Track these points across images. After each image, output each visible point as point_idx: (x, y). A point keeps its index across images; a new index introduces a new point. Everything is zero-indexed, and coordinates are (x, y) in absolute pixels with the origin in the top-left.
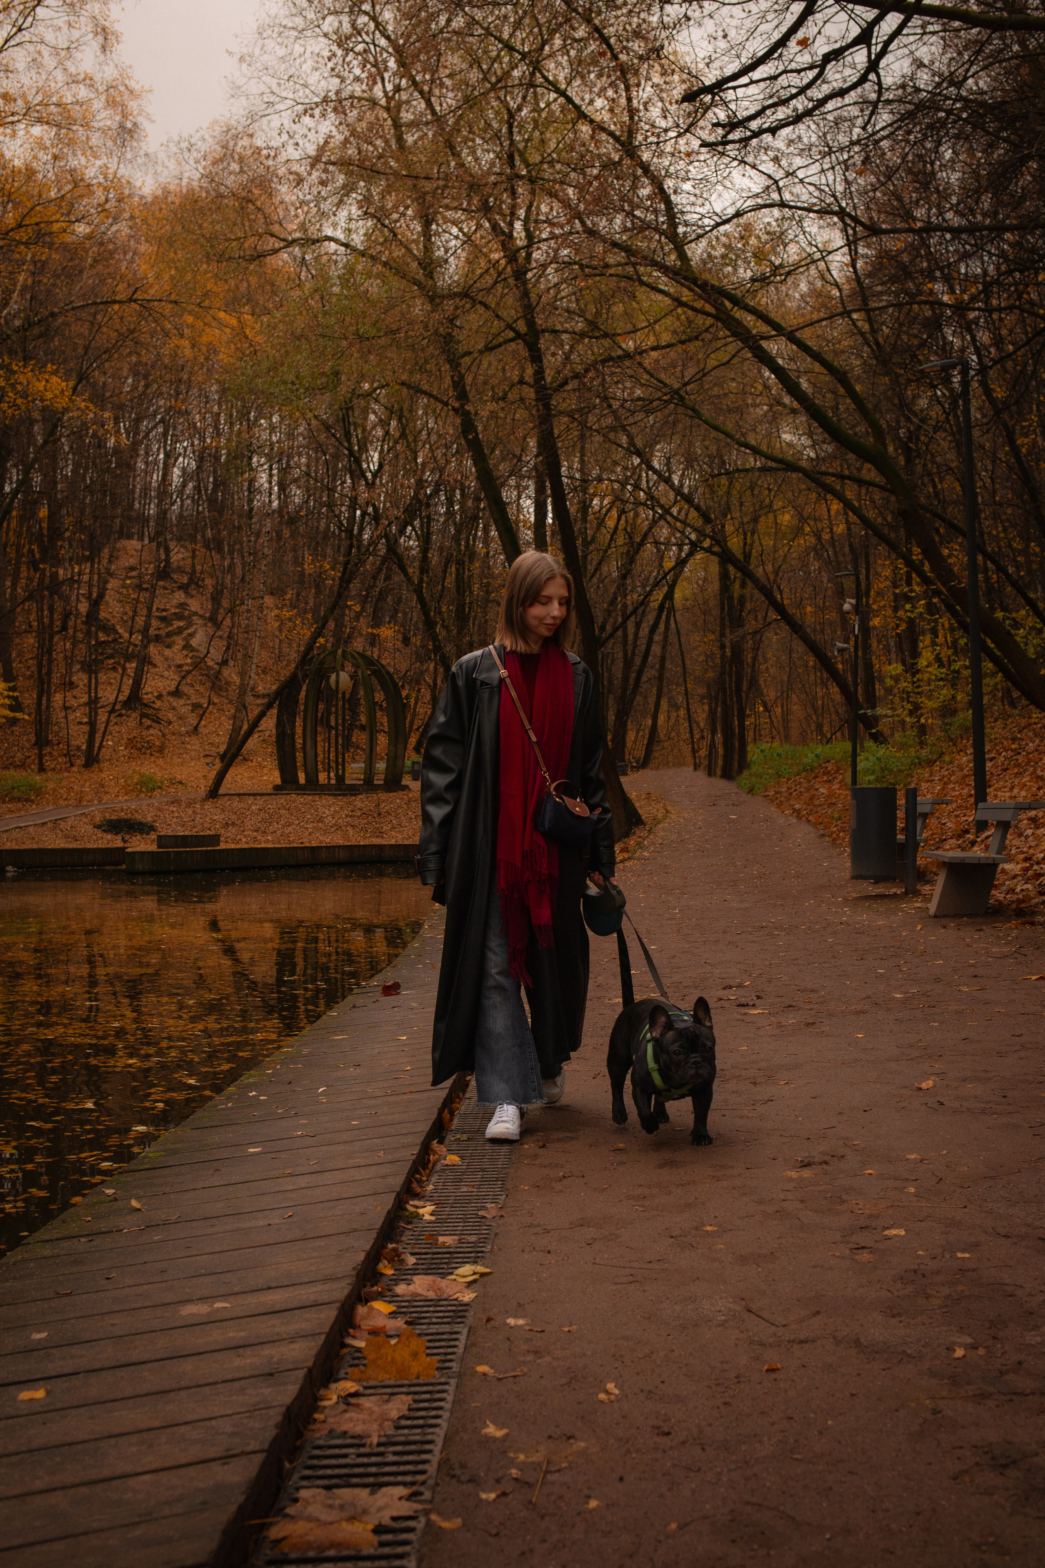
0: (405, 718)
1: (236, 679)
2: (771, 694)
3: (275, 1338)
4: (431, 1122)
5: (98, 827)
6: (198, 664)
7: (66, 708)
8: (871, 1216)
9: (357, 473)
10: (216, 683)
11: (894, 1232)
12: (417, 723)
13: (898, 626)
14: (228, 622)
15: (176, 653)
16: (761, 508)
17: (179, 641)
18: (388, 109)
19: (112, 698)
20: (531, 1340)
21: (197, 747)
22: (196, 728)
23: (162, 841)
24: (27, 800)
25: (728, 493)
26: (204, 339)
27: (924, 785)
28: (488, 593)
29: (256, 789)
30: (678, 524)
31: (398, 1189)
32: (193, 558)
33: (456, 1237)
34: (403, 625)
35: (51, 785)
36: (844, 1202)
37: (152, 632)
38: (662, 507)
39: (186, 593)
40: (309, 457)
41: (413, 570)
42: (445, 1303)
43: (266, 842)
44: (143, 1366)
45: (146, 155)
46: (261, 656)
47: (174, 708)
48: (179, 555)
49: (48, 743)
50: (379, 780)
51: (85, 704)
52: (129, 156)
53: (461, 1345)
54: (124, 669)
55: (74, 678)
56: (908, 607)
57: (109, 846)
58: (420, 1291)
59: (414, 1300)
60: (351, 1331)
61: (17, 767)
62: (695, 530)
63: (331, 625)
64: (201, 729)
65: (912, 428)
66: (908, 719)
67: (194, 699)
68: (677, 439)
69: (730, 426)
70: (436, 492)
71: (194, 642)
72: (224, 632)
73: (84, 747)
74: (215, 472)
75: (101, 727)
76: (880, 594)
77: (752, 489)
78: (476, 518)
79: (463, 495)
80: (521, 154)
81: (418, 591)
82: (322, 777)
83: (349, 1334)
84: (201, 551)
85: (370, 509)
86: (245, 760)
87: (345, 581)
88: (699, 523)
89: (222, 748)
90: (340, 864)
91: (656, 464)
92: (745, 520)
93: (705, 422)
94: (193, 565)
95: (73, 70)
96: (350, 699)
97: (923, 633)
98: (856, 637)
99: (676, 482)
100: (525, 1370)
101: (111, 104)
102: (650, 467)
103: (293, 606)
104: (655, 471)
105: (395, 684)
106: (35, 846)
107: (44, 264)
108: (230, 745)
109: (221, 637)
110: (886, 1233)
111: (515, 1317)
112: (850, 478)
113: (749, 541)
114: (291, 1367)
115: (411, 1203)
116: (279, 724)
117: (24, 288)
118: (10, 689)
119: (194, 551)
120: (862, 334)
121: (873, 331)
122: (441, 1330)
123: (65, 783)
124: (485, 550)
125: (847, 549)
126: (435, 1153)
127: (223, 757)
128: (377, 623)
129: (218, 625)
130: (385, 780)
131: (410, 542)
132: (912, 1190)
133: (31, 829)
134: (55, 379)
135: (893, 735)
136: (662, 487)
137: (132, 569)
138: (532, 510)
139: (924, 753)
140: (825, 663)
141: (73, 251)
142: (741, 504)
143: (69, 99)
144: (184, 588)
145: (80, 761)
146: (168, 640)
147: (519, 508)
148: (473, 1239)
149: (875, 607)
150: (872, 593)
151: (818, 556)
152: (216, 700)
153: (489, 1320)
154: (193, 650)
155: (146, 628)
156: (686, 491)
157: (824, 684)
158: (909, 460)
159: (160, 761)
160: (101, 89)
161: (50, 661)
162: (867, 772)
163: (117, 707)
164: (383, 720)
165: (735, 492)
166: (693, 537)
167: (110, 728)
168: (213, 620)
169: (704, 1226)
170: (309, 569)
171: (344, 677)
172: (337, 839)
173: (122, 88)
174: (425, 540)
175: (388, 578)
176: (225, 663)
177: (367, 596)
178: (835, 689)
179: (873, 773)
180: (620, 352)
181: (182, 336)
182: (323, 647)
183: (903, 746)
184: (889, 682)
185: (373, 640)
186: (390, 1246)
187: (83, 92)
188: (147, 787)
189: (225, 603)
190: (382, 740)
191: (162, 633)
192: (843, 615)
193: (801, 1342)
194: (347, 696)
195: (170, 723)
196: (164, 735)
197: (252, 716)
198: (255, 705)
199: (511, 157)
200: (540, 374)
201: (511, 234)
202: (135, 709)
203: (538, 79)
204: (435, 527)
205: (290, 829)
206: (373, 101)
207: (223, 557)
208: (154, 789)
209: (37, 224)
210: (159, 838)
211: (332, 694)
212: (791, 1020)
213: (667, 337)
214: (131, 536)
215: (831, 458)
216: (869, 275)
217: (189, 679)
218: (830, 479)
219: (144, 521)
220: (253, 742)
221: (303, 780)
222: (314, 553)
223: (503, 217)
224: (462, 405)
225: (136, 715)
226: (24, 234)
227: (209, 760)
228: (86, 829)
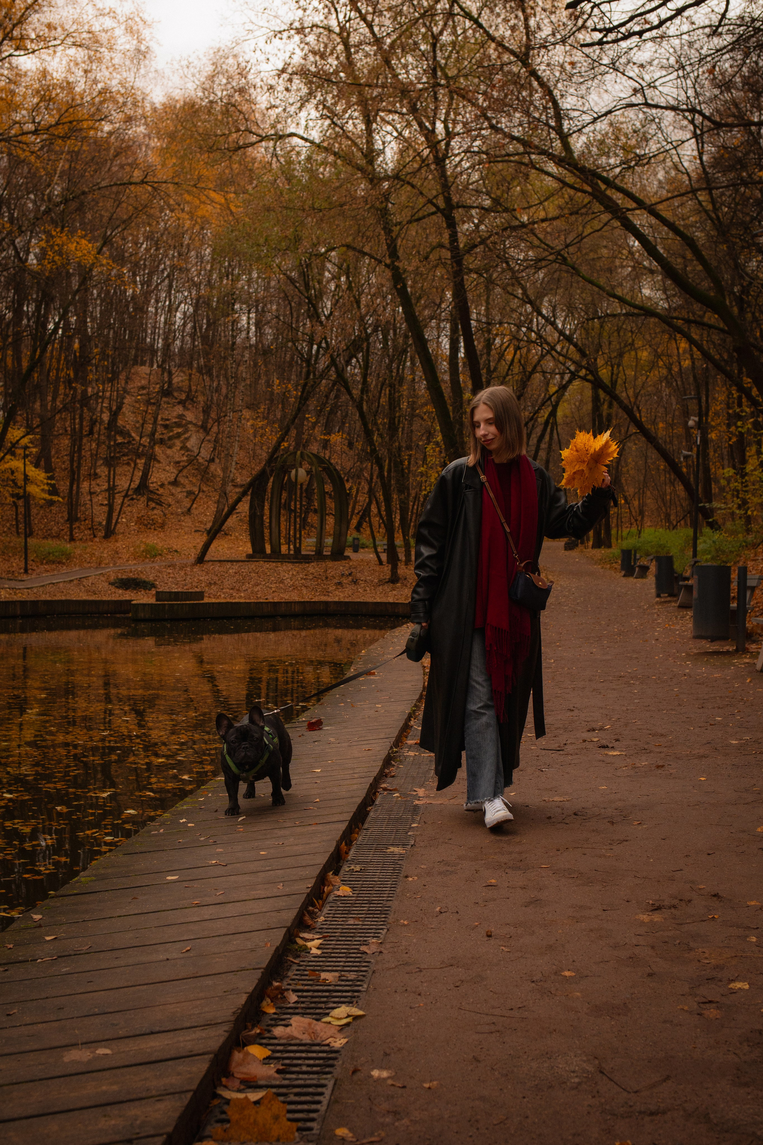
0: (348, 504)
1: (220, 472)
2: (630, 490)
3: (144, 1095)
4: (328, 855)
5: (112, 584)
6: (192, 461)
7: (91, 493)
8: (717, 967)
9: (314, 315)
10: (205, 475)
11: (738, 985)
12: (358, 508)
13: (730, 439)
14: (215, 429)
15: (175, 453)
16: (626, 346)
17: (178, 443)
18: (340, 35)
19: (126, 486)
20: (393, 1097)
21: (190, 524)
22: (189, 510)
23: (159, 596)
24: (60, 563)
25: (600, 335)
26: (200, 213)
27: (750, 564)
28: (413, 409)
29: (234, 557)
30: (561, 358)
31: (289, 924)
32: (190, 380)
33: (337, 974)
34: (349, 434)
35: (78, 552)
36: (691, 949)
37: (157, 436)
38: (548, 344)
39: (184, 407)
40: (278, 304)
41: (356, 392)
42: (317, 1048)
43: (240, 598)
44: (12, 1124)
45: (156, 71)
46: (239, 455)
47: (173, 495)
48: (179, 378)
49: (77, 519)
50: (327, 552)
51: (106, 490)
52: (142, 71)
53: (325, 1100)
54: (136, 465)
55: (98, 471)
56: (739, 423)
57: (120, 599)
58: (296, 1034)
59: (290, 1042)
60: (224, 1080)
61: (53, 537)
62: (574, 362)
63: (293, 432)
64: (193, 511)
65: (745, 284)
66: (738, 512)
67: (189, 488)
68: (561, 291)
69: (602, 281)
70: (375, 330)
71: (189, 445)
72: (211, 437)
73: (104, 523)
74: (208, 316)
75: (117, 508)
76: (717, 414)
77: (618, 331)
78: (405, 351)
79: (395, 334)
80: (442, 69)
81: (360, 408)
82: (284, 549)
83: (221, 1085)
84: (196, 376)
85: (324, 345)
86: (226, 534)
87: (304, 399)
88: (577, 357)
89: (209, 526)
90: (295, 616)
91: (544, 312)
92: (613, 356)
93: (583, 277)
94: (190, 386)
95: (100, 6)
96: (306, 490)
97: (750, 444)
98: (698, 447)
99: (560, 326)
100: (383, 1134)
101: (130, 30)
102: (540, 313)
103: (264, 418)
104: (543, 317)
105: (341, 479)
106: (64, 598)
107: (78, 153)
108: (214, 523)
109: (209, 441)
110: (732, 985)
111: (381, 1068)
112: (695, 322)
113: (615, 372)
114: (152, 1132)
115: (302, 935)
116: (251, 507)
117: (63, 172)
118: (49, 478)
119: (190, 375)
120: (706, 211)
121: (715, 210)
122: (309, 1082)
123: (88, 550)
124: (411, 377)
125: (691, 379)
126: (330, 884)
127: (209, 532)
128: (328, 430)
129: (207, 431)
130: (332, 552)
131: (354, 370)
132: (754, 939)
133: (61, 585)
134: (84, 242)
135: (724, 524)
136: (549, 328)
137: (143, 388)
138: (448, 347)
139: (750, 538)
140: (673, 466)
141: (101, 145)
142: (610, 344)
143: (96, 28)
144: (182, 402)
145: (102, 534)
146: (170, 443)
147: (439, 344)
148: (352, 976)
149: (713, 423)
150: (710, 413)
151: (669, 384)
152: (205, 489)
153: (355, 1072)
154: (188, 450)
155: (153, 434)
156: (567, 332)
157: (672, 483)
158: (741, 310)
159: (162, 535)
160: (121, 21)
161: (80, 458)
162: (705, 552)
163: (130, 493)
164: (330, 504)
165: (605, 334)
166: (572, 368)
167: (124, 509)
168: (204, 428)
169: (563, 970)
170: (277, 389)
171: (302, 472)
172: (295, 597)
173: (137, 19)
174: (366, 367)
175: (337, 397)
176: (212, 460)
177: (321, 411)
178: (680, 488)
179: (710, 552)
180: (517, 223)
181: (183, 210)
182: (287, 449)
183: (733, 533)
184: (723, 482)
185: (325, 444)
186: (276, 984)
187: (108, 23)
188: (151, 554)
189: (213, 415)
190: (330, 521)
191: (165, 437)
192: (688, 429)
193: (652, 1114)
194: (304, 487)
195: (170, 505)
196: (165, 515)
197: (231, 501)
198: (233, 493)
199: (434, 71)
200: (454, 237)
201: (433, 131)
202: (143, 495)
203: (456, 9)
204: (374, 360)
205: (258, 588)
206: (328, 29)
207: (212, 380)
208: (155, 556)
209: (71, 122)
210: (158, 593)
211: (292, 486)
212: (644, 762)
213: (553, 212)
214: (143, 363)
215: (680, 307)
216: (713, 166)
217: (185, 472)
218: (680, 322)
219: (154, 352)
220: (231, 521)
221: (268, 550)
222: (281, 377)
223: (428, 118)
224: (393, 262)
225: (143, 499)
226: (60, 131)
227: (197, 534)
228: (103, 585)
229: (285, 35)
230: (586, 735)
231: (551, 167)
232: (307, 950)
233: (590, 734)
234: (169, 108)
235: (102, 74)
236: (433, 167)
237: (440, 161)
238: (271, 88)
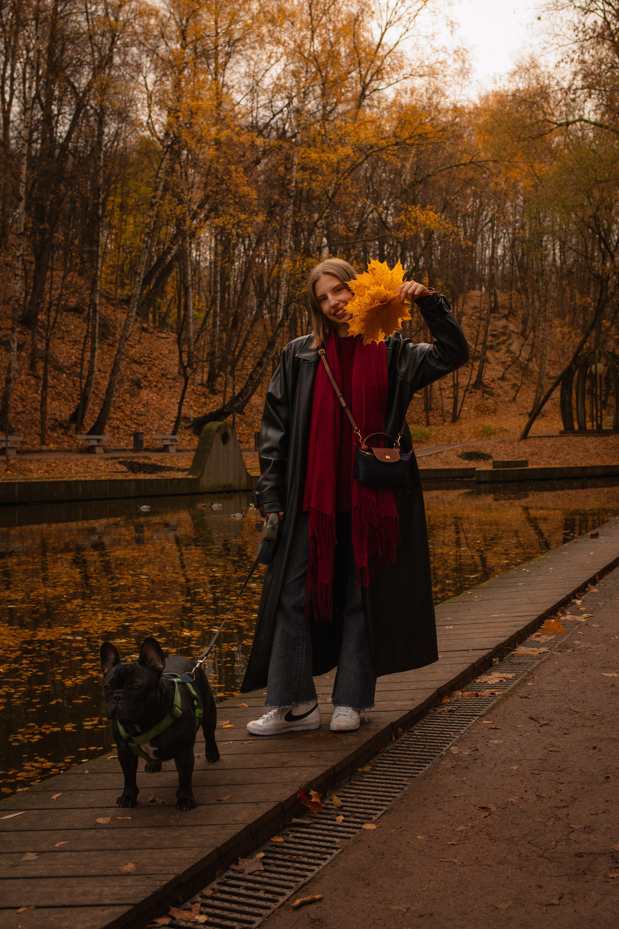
1: (536, 368)
5: (459, 456)
6: (515, 360)
7: (441, 389)
10: (525, 370)
14: (532, 335)
15: (502, 355)
17: (504, 348)
19: (466, 383)
21: (515, 409)
22: (514, 398)
23: (495, 464)
24: (421, 442)
29: (550, 433)
32: (511, 299)
35: (434, 433)
37: (488, 343)
39: (507, 319)
43: (555, 464)
46: (551, 355)
47: (501, 387)
48: (502, 298)
49: (431, 409)
51: (452, 387)
54: (473, 366)
57: (467, 467)
61: (415, 423)
63: (593, 335)
64: (517, 399)
67: (513, 381)
71: (512, 348)
72: (529, 342)
73: (451, 411)
74: (522, 247)
75: (460, 399)
82: (589, 425)
84: (515, 295)
86: (543, 416)
87: (599, 309)
89: (530, 410)
90: (598, 477)
94: (511, 305)
96: (604, 379)
103: (570, 325)
106: (426, 468)
108: (534, 407)
109: (528, 345)
116: (562, 395)
119: (511, 295)
123: (441, 432)
127: (530, 415)
129: (526, 338)
133: (424, 458)
134: (431, 213)
137: (475, 308)
144: (506, 317)
145: (449, 419)
146: (497, 348)
152: (526, 381)
154: (511, 353)
155: (484, 343)
159: (494, 418)
160: (451, 53)
163: (470, 387)
167: (465, 400)
168: (523, 334)
170: (578, 302)
171: (600, 366)
172: (598, 462)
176: (530, 360)
182: (589, 348)
188: (487, 433)
189: (530, 324)
191: (494, 343)
194: (603, 377)
195: (499, 396)
196: (496, 403)
197: (546, 390)
198: (548, 384)
202: (479, 389)
205: (569, 456)
207: (528, 298)
208: (490, 435)
210: (494, 462)
211: (593, 377)
214: (474, 289)
217: (509, 370)
219: (482, 280)
220: (547, 406)
221: (576, 427)
222: (581, 292)
225: (479, 392)
227: (522, 417)
228: (453, 458)
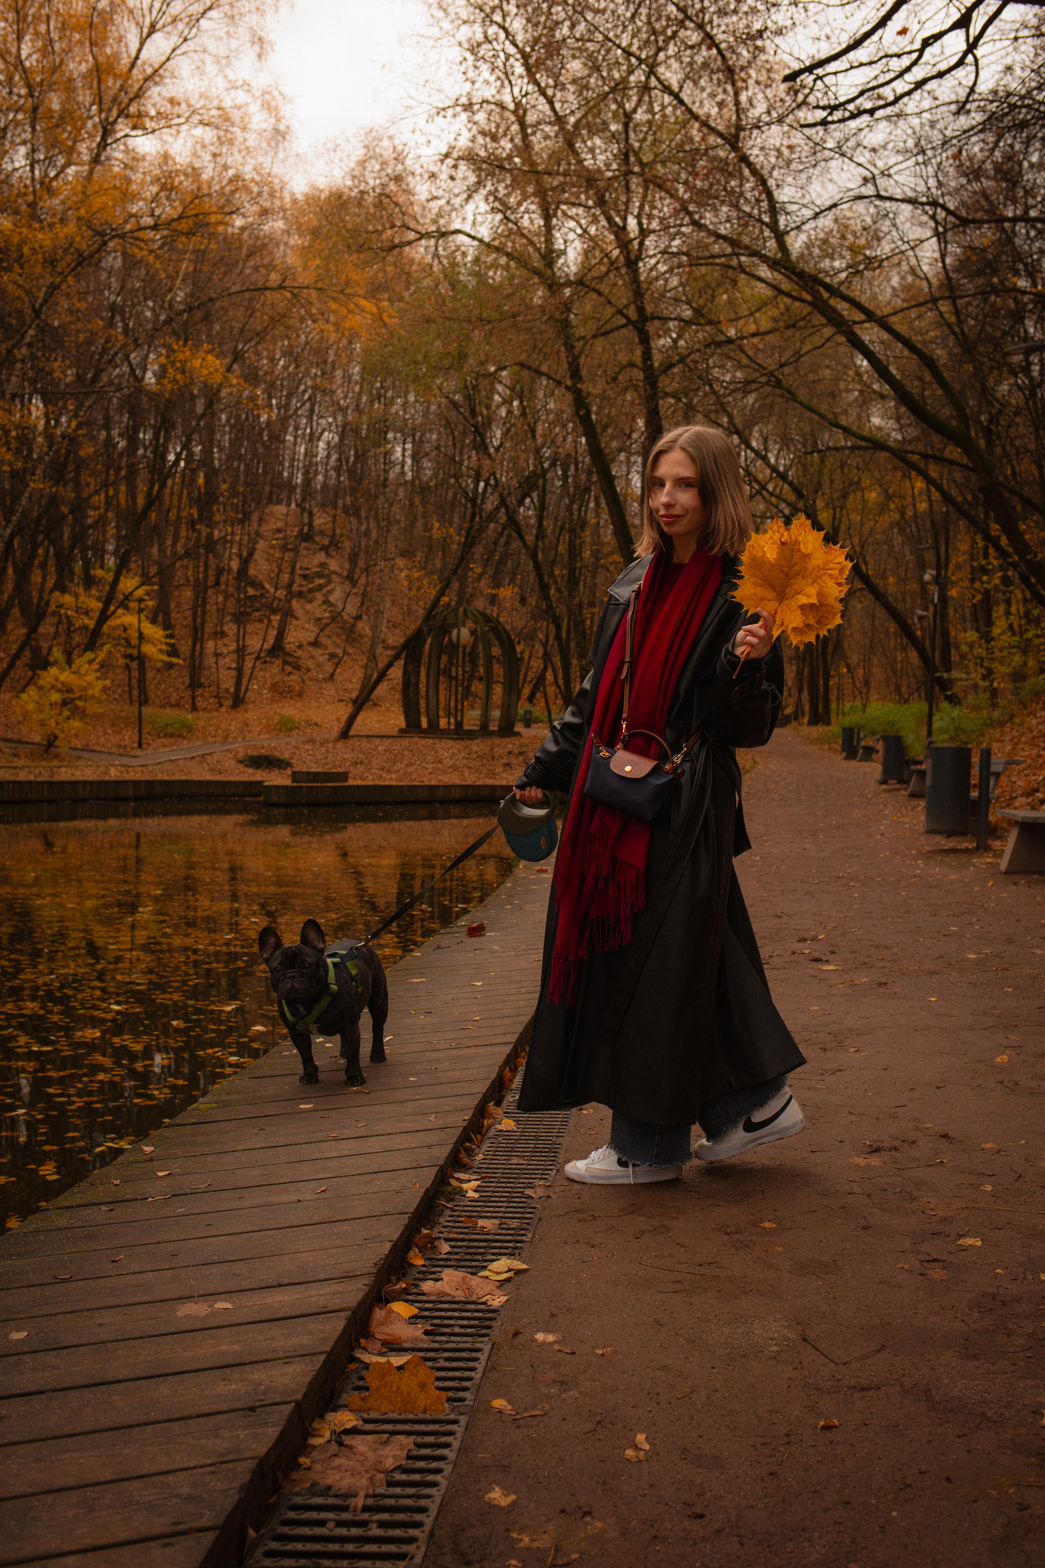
0: (519, 671)
1: (368, 631)
2: (854, 658)
5: (240, 762)
6: (335, 617)
7: (217, 655)
8: (944, 1220)
9: (482, 446)
10: (350, 634)
12: (531, 675)
13: (974, 597)
14: (363, 580)
15: (316, 608)
16: (851, 485)
17: (319, 597)
18: (514, 112)
19: (258, 647)
20: (559, 1364)
21: (333, 692)
22: (332, 675)
23: (295, 776)
24: (179, 736)
25: (820, 472)
26: (347, 324)
27: (995, 746)
28: (597, 559)
29: (384, 732)
30: (773, 499)
32: (334, 522)
34: (521, 588)
35: (201, 723)
37: (295, 588)
38: (758, 482)
39: (327, 553)
40: (439, 433)
41: (530, 539)
43: (390, 780)
45: (297, 155)
46: (391, 611)
47: (313, 657)
48: (321, 520)
49: (200, 685)
50: (493, 727)
51: (234, 652)
52: (281, 155)
54: (270, 621)
55: (225, 628)
56: (985, 578)
57: (251, 779)
58: (447, 1289)
59: (439, 1301)
60: (363, 1341)
61: (172, 706)
62: (789, 504)
63: (455, 585)
64: (336, 677)
65: (994, 412)
66: (981, 683)
67: (331, 649)
68: (774, 419)
69: (823, 408)
70: (553, 465)
71: (332, 598)
72: (359, 590)
73: (232, 690)
74: (356, 447)
75: (247, 672)
76: (958, 567)
77: (842, 467)
78: (588, 490)
79: (577, 469)
80: (636, 154)
81: (534, 556)
82: (443, 723)
84: (341, 517)
85: (492, 482)
86: (375, 705)
87: (468, 547)
88: (792, 497)
89: (355, 694)
90: (455, 802)
91: (754, 444)
92: (835, 496)
93: (801, 403)
94: (334, 530)
95: (232, 77)
96: (470, 653)
97: (997, 603)
98: (935, 606)
99: (772, 461)
100: (547, 1407)
101: (267, 106)
102: (748, 446)
103: (422, 568)
104: (753, 450)
105: (511, 642)
106: (184, 778)
107: (204, 253)
108: (361, 691)
109: (356, 594)
110: (960, 1242)
112: (934, 457)
113: (838, 515)
116: (406, 672)
117: (186, 275)
118: (168, 636)
119: (335, 516)
120: (949, 325)
121: (960, 322)
123: (213, 722)
124: (595, 521)
125: (928, 525)
127: (355, 702)
128: (497, 583)
129: (354, 583)
130: (500, 727)
131: (527, 512)
132: (989, 1188)
133: (181, 762)
134: (210, 357)
135: (965, 697)
136: (759, 463)
137: (279, 531)
139: (996, 714)
140: (906, 629)
141: (231, 243)
142: (832, 481)
143: (227, 103)
144: (324, 549)
145: (228, 703)
146: (310, 596)
147: (628, 481)
149: (954, 578)
150: (951, 566)
151: (902, 530)
152: (351, 651)
154: (331, 605)
155: (290, 585)
156: (781, 469)
157: (904, 649)
158: (989, 443)
159: (299, 704)
160: (257, 94)
161: (204, 613)
162: (942, 731)
163: (263, 654)
164: (498, 670)
165: (826, 471)
166: (787, 511)
167: (256, 673)
168: (351, 579)
170: (436, 534)
171: (465, 632)
172: (455, 780)
173: (276, 93)
174: (542, 508)
175: (507, 543)
176: (359, 617)
177: (488, 560)
178: (913, 654)
179: (948, 731)
180: (723, 338)
181: (327, 321)
182: (448, 605)
183: (976, 708)
184: (965, 648)
185: (493, 600)
187: (241, 97)
188: (287, 727)
189: (361, 564)
190: (498, 691)
191: (305, 589)
192: (923, 584)
194: (468, 650)
195: (309, 670)
196: (303, 681)
197: (381, 666)
198: (384, 655)
199: (626, 156)
200: (647, 354)
201: (624, 228)
202: (278, 657)
203: (653, 82)
204: (551, 499)
205: (412, 769)
206: (502, 106)
207: (360, 523)
208: (291, 729)
209: (196, 216)
210: (294, 774)
211: (453, 648)
212: (863, 979)
213: (765, 324)
214: (279, 502)
215: (917, 439)
216: (957, 270)
217: (327, 631)
218: (915, 458)
219: (292, 488)
220: (381, 690)
221: (424, 723)
222: (441, 520)
223: (618, 212)
224: (574, 384)
225: (278, 662)
226: (184, 225)
227: (341, 704)
228: (229, 763)
229: (450, 112)
230: (796, 946)
231: (764, 272)
232: (462, 1193)
233: (801, 945)
234: (312, 199)
235: (234, 159)
236: (623, 270)
237: (632, 262)
238: (433, 176)
